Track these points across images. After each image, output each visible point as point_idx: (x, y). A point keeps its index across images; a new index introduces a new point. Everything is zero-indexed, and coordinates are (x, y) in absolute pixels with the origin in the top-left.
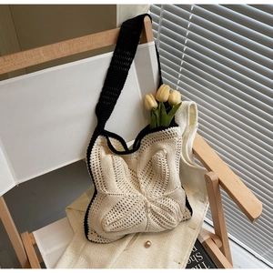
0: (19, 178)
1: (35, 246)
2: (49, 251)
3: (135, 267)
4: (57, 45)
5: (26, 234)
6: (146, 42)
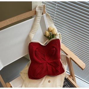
0: (4, 65)
1: (11, 87)
5: (7, 84)
6: (42, 14)
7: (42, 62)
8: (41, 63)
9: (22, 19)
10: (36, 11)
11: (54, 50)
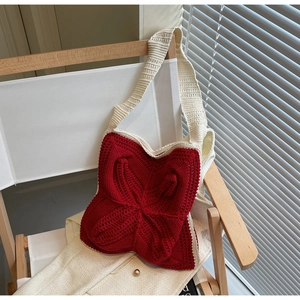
0: (18, 178)
1: (27, 250)
2: (38, 258)
3: (117, 294)
4: (73, 51)
5: (20, 237)
6: (167, 58)
7: (125, 203)
8: (122, 206)
9: (101, 60)
10: (147, 44)
11: (173, 182)
